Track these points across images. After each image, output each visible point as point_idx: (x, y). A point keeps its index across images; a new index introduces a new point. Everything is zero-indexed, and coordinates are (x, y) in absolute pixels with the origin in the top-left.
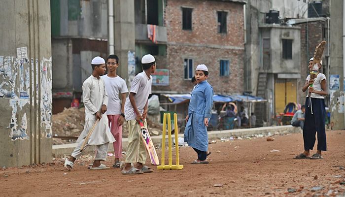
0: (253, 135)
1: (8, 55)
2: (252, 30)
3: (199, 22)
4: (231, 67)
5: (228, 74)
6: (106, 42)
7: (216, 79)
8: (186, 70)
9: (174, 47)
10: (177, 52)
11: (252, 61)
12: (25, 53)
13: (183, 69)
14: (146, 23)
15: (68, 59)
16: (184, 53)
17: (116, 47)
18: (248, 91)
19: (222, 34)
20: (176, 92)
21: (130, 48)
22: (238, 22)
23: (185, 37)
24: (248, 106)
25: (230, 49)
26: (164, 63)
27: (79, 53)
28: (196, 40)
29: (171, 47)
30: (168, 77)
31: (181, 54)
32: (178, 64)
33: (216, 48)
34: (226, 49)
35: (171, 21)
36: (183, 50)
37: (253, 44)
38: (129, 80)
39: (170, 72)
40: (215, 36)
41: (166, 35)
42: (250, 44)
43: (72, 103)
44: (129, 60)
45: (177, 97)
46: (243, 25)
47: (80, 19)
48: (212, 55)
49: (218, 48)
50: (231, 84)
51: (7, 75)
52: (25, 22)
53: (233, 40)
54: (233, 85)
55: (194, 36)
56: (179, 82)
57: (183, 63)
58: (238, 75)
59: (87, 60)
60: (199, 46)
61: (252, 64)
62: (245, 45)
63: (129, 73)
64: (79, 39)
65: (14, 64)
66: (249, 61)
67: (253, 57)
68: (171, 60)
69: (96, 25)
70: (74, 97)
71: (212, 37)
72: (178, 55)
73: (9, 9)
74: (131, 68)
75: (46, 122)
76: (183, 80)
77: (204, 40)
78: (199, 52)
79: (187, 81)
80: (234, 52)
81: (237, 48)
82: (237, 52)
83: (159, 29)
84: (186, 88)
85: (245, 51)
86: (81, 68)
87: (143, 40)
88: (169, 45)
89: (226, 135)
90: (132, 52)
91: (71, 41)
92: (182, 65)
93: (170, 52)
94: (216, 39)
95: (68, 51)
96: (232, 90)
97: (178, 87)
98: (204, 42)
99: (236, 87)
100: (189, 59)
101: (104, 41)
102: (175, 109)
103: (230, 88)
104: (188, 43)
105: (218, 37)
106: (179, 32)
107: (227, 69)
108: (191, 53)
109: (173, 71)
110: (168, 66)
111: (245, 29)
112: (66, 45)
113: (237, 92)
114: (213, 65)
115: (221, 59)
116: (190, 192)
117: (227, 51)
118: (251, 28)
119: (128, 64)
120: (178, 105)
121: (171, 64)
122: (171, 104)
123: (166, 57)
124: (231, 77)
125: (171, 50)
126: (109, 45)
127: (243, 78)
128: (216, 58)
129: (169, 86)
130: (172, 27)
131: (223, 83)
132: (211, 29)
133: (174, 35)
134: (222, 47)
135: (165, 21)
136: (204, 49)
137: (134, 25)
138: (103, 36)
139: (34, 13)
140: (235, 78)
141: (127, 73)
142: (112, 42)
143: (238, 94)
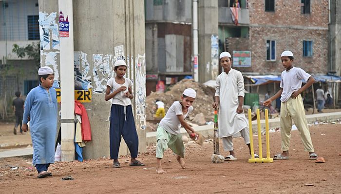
0: (338, 120)
1: (107, 54)
2: (336, 10)
3: (282, 3)
4: (315, 47)
5: (312, 54)
6: (190, 25)
7: (299, 60)
8: (268, 51)
9: (257, 28)
10: (259, 34)
11: (336, 41)
12: (122, 51)
13: (266, 50)
14: (229, 6)
15: (153, 43)
16: (267, 35)
17: (200, 32)
18: (332, 71)
19: (306, 15)
20: (258, 74)
21: (214, 32)
22: (322, 2)
23: (268, 19)
24: (332, 87)
25: (313, 30)
26: (247, 45)
27: (164, 37)
28: (279, 22)
29: (253, 29)
30: (250, 59)
31: (264, 36)
32: (260, 45)
33: (299, 29)
34: (310, 30)
35: (254, 3)
36: (265, 32)
37: (338, 24)
38: (213, 63)
39: (252, 54)
40: (298, 17)
41: (248, 17)
42: (335, 24)
43: (157, 85)
44: (212, 44)
45: (259, 78)
46: (328, 5)
47: (165, 3)
48: (295, 35)
49: (301, 29)
50: (315, 65)
51: (106, 72)
52: (122, 22)
53: (317, 21)
54: (316, 65)
55: (277, 17)
56: (262, 63)
57: (265, 44)
58: (321, 56)
59: (171, 43)
60: (282, 27)
61: (336, 44)
62: (329, 25)
63: (212, 56)
64: (164, 23)
65: (113, 62)
66: (334, 41)
67: (337, 37)
68: (253, 41)
69: (180, 9)
70: (159, 79)
71: (295, 18)
72: (261, 37)
73: (108, 11)
74: (215, 51)
75: (140, 114)
76: (265, 61)
77: (287, 22)
78: (281, 33)
79: (269, 62)
80: (318, 32)
81: (320, 28)
82: (321, 32)
83: (241, 12)
84: (268, 70)
85: (329, 31)
86: (165, 51)
87: (226, 23)
88: (252, 27)
89: (311, 121)
90: (215, 36)
91: (156, 25)
92: (265, 46)
93: (252, 34)
94: (299, 20)
95: (153, 35)
96: (315, 70)
97: (260, 69)
98: (287, 23)
99: (320, 68)
100: (271, 40)
101: (187, 25)
102: (258, 91)
103: (314, 69)
104: (270, 24)
105: (301, 18)
106: (262, 14)
107: (310, 50)
108: (273, 35)
109: (255, 53)
110: (251, 48)
111: (329, 9)
112: (151, 30)
113: (320, 73)
114: (296, 46)
115: (305, 40)
116: (283, 191)
117: (311, 32)
118: (335, 8)
119: (211, 48)
120: (261, 86)
121: (254, 46)
122: (253, 85)
123: (248, 39)
124: (314, 58)
125: (253, 32)
126: (193, 30)
127: (327, 58)
128: (299, 39)
129: (251, 67)
130: (254, 10)
131: (306, 64)
132: (295, 10)
133: (256, 18)
134: (305, 28)
135: (247, 4)
136: (287, 31)
137: (217, 10)
138: (187, 20)
139: (129, 13)
140: (318, 59)
141: (211, 56)
142: (195, 26)
143: (321, 74)
